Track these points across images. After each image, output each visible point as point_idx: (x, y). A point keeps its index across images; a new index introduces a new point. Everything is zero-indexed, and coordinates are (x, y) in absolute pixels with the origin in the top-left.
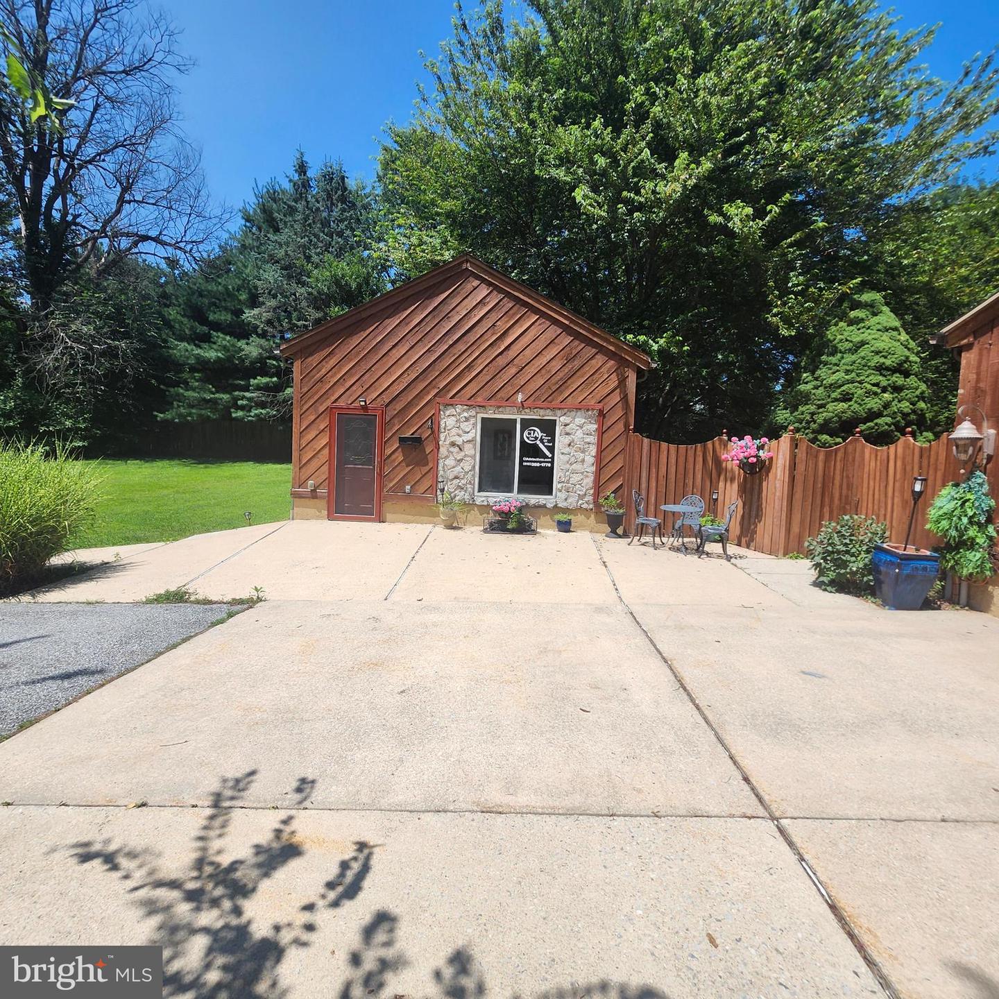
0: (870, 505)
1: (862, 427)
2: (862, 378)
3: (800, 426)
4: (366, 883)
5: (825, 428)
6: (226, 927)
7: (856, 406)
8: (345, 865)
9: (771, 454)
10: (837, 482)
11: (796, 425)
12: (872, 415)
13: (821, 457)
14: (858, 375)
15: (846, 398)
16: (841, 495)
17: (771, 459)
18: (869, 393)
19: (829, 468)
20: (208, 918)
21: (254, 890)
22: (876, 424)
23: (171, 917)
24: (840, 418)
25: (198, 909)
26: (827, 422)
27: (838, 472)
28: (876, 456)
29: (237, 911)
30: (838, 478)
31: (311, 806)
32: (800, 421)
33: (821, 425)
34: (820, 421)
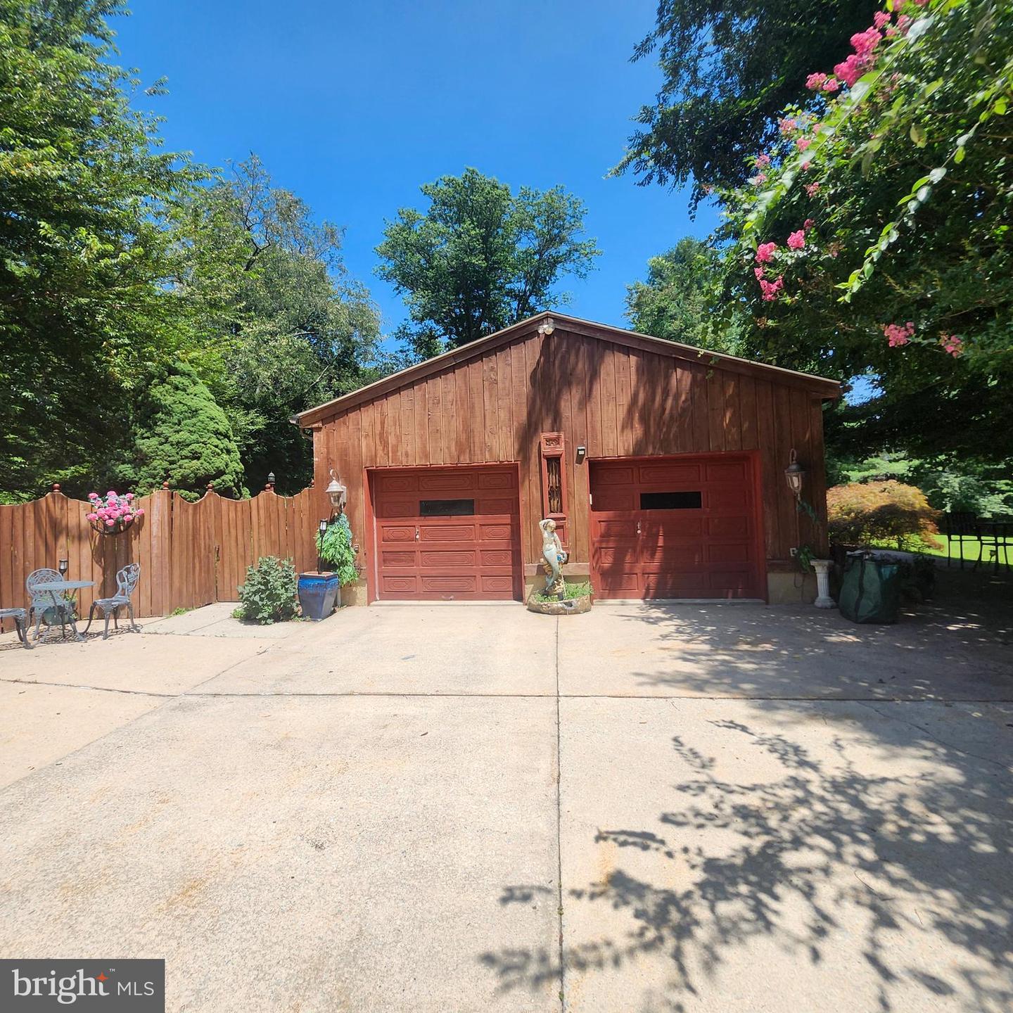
0: (234, 550)
1: (213, 483)
2: (205, 439)
3: (154, 481)
4: (638, 830)
5: (183, 484)
6: (704, 897)
7: (206, 464)
8: (623, 844)
9: (141, 510)
10: (202, 533)
11: (150, 480)
12: (220, 473)
13: (190, 511)
14: (201, 436)
15: (196, 456)
16: (205, 546)
17: (142, 516)
18: (215, 454)
19: (196, 520)
20: (701, 911)
21: (665, 891)
22: (223, 481)
23: (714, 939)
24: (196, 474)
25: (697, 923)
26: (185, 478)
27: (202, 524)
28: (236, 507)
29: (688, 895)
30: (202, 528)
31: (556, 883)
32: (154, 477)
33: (178, 481)
34: (178, 476)
